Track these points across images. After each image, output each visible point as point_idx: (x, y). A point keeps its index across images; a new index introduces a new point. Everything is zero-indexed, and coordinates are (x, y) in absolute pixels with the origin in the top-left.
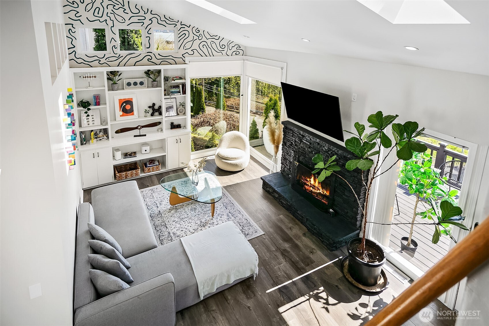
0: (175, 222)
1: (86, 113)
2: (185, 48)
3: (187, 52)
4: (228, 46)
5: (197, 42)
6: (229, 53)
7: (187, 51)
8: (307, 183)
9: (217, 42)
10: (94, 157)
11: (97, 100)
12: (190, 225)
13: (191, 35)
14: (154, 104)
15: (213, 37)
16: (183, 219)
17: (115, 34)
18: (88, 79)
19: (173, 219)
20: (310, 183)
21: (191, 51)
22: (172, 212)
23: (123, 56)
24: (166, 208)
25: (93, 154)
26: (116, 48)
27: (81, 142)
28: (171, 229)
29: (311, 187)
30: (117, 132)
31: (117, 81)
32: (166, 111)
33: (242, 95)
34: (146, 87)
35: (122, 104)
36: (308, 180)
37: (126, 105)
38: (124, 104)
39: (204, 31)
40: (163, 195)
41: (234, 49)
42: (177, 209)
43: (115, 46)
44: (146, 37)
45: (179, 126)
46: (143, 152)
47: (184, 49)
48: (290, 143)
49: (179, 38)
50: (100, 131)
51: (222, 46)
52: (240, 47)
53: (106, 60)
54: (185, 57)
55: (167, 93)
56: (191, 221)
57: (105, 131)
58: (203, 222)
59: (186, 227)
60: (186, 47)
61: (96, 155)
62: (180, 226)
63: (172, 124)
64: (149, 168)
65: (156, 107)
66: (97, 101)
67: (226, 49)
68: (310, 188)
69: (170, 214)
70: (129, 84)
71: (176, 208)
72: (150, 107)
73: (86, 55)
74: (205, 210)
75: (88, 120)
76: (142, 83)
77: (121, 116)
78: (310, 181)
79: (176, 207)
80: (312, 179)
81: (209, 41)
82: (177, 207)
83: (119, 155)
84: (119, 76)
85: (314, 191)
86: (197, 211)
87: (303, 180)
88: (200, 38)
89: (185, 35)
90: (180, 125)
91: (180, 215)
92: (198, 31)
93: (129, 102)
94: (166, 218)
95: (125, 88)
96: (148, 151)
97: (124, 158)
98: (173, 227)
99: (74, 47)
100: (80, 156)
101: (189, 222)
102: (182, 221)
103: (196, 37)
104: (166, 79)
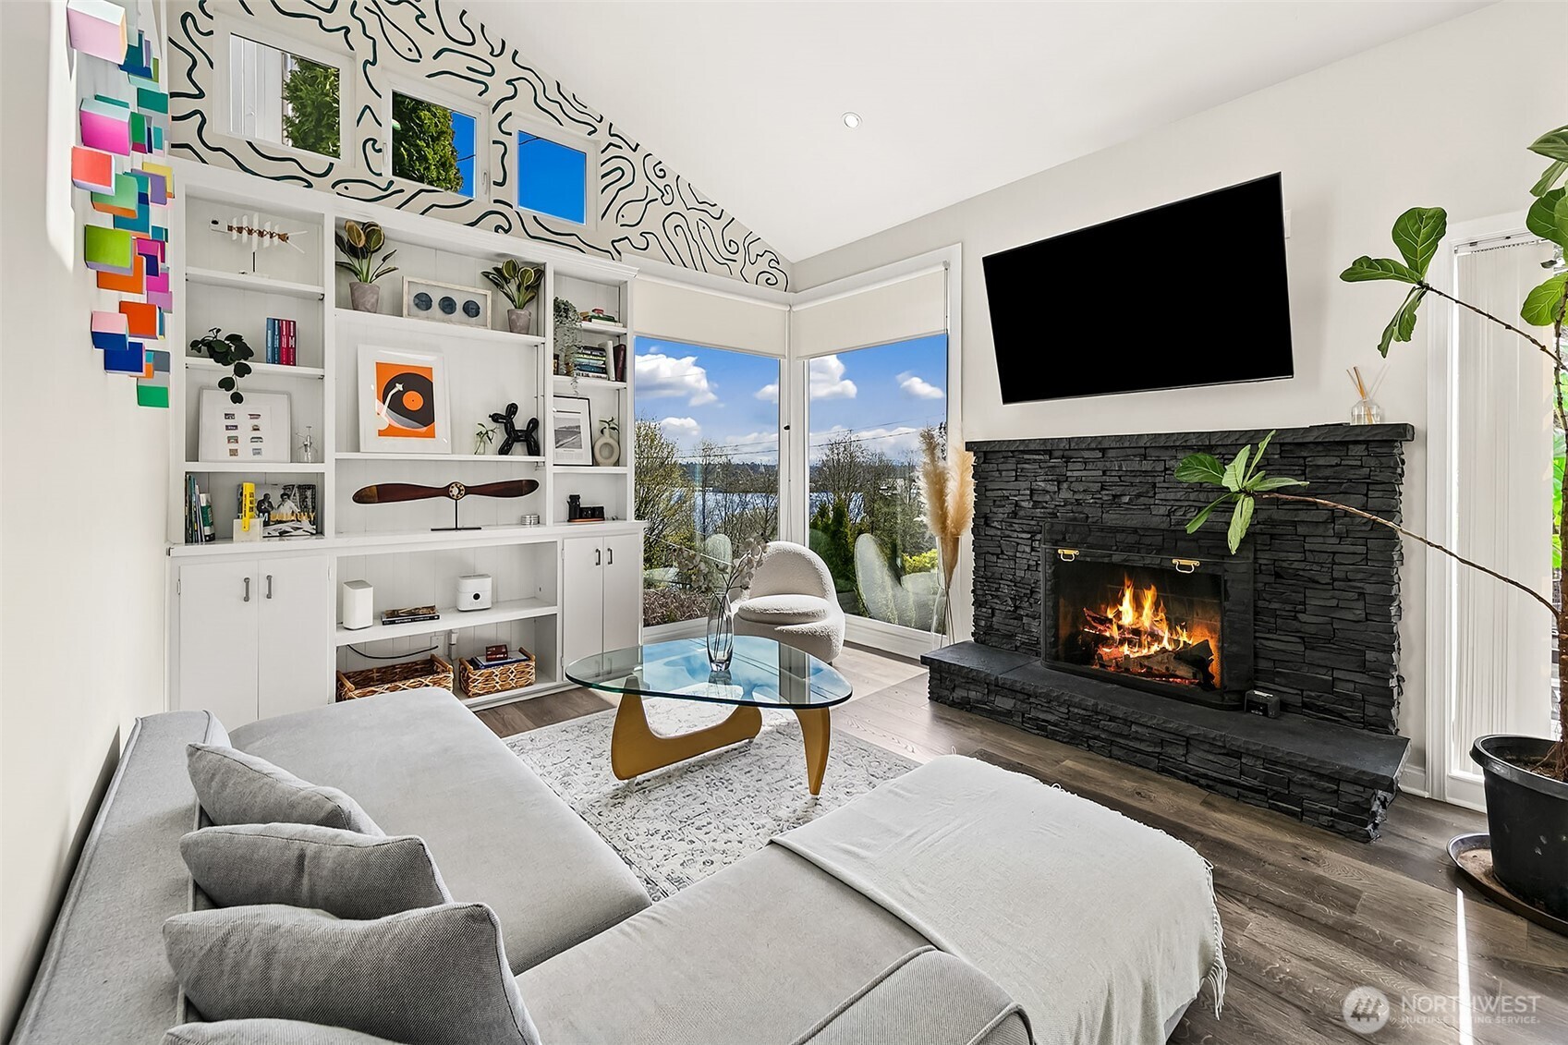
0: (658, 837)
1: (226, 384)
2: (621, 221)
3: (627, 238)
4: (747, 251)
5: (659, 210)
6: (751, 272)
7: (626, 232)
8: (1107, 634)
9: (717, 226)
10: (247, 599)
11: (284, 340)
12: (731, 836)
13: (641, 181)
14: (512, 409)
15: (704, 205)
16: (689, 822)
17: (380, 96)
18: (250, 241)
19: (643, 826)
20: (1120, 627)
21: (641, 235)
22: (630, 802)
23: (402, 191)
24: (595, 795)
25: (247, 580)
26: (380, 151)
27: (190, 523)
28: (653, 863)
29: (1122, 642)
30: (361, 497)
31: (377, 277)
32: (556, 443)
33: (787, 428)
34: (489, 326)
35: (390, 386)
36: (1110, 614)
37: (406, 390)
38: (399, 387)
39: (679, 176)
40: (568, 754)
41: (763, 264)
42: (650, 792)
43: (375, 141)
44: (495, 142)
45: (596, 514)
46: (467, 602)
47: (619, 223)
48: (1009, 509)
49: (603, 177)
50: (285, 496)
51: (730, 245)
52: (778, 263)
53: (333, 186)
54: (619, 253)
55: (564, 366)
56: (729, 822)
57: (308, 495)
58: (785, 818)
59: (720, 846)
60: (623, 216)
61: (259, 588)
62: (691, 846)
63: (574, 500)
64: (490, 670)
65: (520, 422)
66: (284, 345)
67: (740, 257)
68: (1121, 650)
69: (625, 811)
70: (423, 302)
71: (639, 787)
72: (495, 418)
73: (250, 143)
74: (768, 778)
75: (232, 433)
76: (471, 310)
77: (381, 433)
78: (1119, 615)
79: (638, 784)
80: (1127, 607)
81: (693, 217)
82: (644, 785)
83: (362, 607)
84: (384, 260)
85: (1137, 655)
86: (736, 786)
87: (1092, 627)
88: (667, 199)
89: (620, 172)
90: (602, 508)
91: (669, 810)
92: (662, 174)
93: (419, 382)
94: (611, 826)
95: (405, 312)
96: (486, 600)
97: (384, 623)
98: (659, 855)
99: (201, 95)
100: (178, 587)
101: (722, 827)
102: (692, 829)
103: (654, 193)
104: (562, 309)
